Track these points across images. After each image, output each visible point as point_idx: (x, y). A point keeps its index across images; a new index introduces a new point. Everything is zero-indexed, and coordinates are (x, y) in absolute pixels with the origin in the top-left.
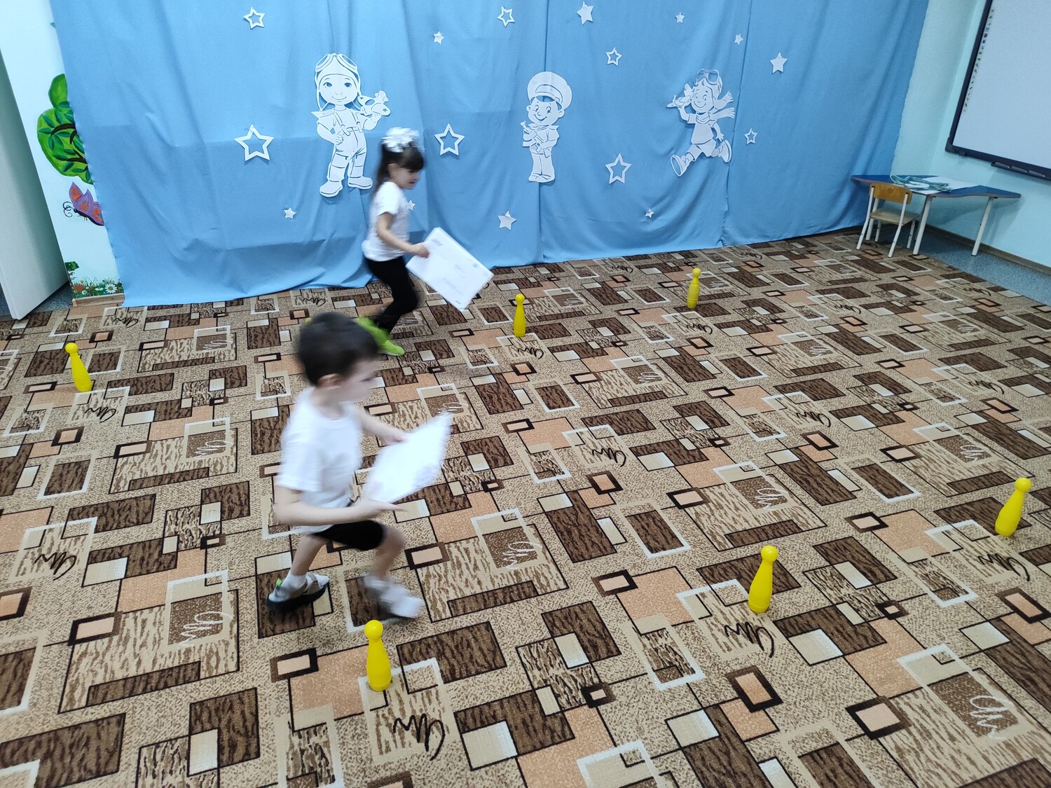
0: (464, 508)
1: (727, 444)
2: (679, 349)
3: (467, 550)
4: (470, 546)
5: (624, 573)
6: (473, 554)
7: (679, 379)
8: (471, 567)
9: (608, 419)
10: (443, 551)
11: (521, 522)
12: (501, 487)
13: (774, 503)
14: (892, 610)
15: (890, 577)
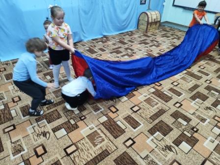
0: (77, 128)
3: (83, 144)
4: (83, 142)
5: (130, 138)
6: (85, 145)
8: (86, 149)
10: (76, 146)
11: (96, 129)
12: (85, 118)
13: (156, 105)
14: (195, 130)
15: (190, 120)
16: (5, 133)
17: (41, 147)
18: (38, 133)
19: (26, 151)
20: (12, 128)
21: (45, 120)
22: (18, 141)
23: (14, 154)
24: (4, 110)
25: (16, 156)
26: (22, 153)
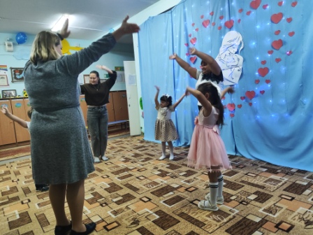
16: (280, 196)
17: (289, 226)
18: (304, 217)
19: (275, 216)
20: (290, 198)
22: (279, 207)
23: (265, 210)
24: (303, 186)
25: (264, 213)
26: (271, 215)
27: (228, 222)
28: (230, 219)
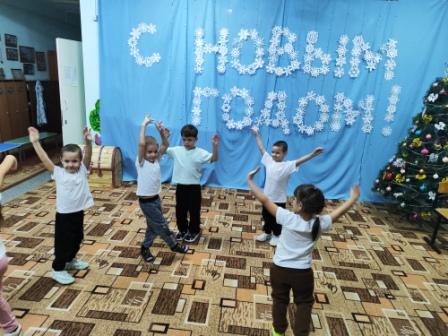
0: (252, 289)
1: (394, 298)
2: (385, 248)
3: (246, 307)
4: (249, 305)
6: (248, 310)
7: (380, 262)
8: (245, 314)
9: (335, 270)
10: (236, 304)
17: (202, 283)
18: (209, 268)
19: (187, 277)
21: (224, 263)
25: (176, 276)
26: (183, 276)
27: (149, 301)
28: (150, 297)
